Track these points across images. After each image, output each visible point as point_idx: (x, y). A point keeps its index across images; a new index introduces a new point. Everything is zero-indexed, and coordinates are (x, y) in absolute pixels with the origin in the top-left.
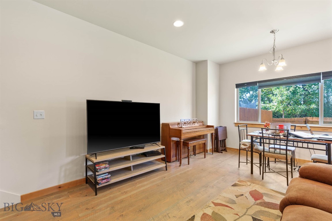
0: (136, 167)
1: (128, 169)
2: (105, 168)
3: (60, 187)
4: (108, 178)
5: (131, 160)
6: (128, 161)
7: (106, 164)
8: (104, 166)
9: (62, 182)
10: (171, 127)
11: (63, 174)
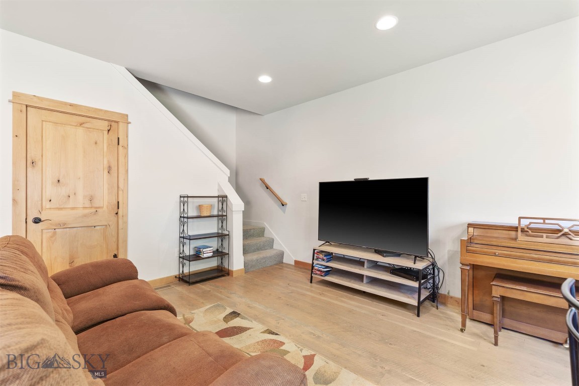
0: (374, 281)
1: (360, 277)
5: (365, 267)
6: (362, 267)
8: (322, 256)
10: (471, 230)
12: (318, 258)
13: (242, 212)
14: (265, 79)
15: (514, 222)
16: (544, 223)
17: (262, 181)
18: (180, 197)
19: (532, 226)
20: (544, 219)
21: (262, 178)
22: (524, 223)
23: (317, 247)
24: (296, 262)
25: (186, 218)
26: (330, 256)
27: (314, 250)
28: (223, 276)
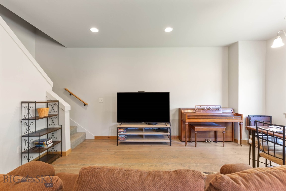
0: (147, 137)
1: (141, 136)
2: (124, 132)
3: (109, 137)
4: (124, 138)
5: (144, 131)
6: (142, 132)
7: (124, 129)
8: (122, 130)
9: (110, 135)
10: (182, 111)
11: (110, 131)
12: (121, 132)
13: (69, 111)
14: (94, 30)
15: (194, 107)
16: (201, 107)
17: (66, 90)
18: (22, 103)
19: (199, 108)
20: (201, 106)
21: (66, 88)
22: (197, 107)
23: (119, 126)
24: (96, 137)
25: (27, 119)
26: (127, 130)
27: (118, 128)
28: (59, 157)
